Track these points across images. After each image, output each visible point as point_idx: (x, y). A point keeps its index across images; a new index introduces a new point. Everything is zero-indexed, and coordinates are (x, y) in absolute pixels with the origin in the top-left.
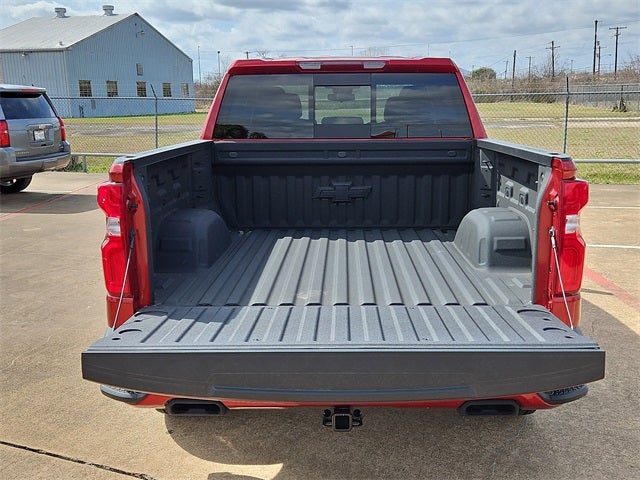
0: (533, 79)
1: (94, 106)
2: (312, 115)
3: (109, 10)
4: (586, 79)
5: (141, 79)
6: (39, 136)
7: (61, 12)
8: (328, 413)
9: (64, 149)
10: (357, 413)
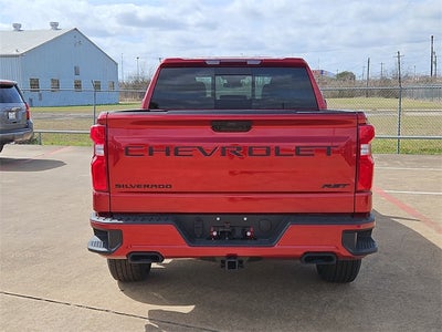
0: (384, 80)
1: (40, 99)
2: (214, 94)
3: (55, 25)
4: (426, 80)
5: (77, 78)
6: (12, 116)
7: (17, 27)
8: (223, 262)
9: (28, 126)
10: (241, 262)
